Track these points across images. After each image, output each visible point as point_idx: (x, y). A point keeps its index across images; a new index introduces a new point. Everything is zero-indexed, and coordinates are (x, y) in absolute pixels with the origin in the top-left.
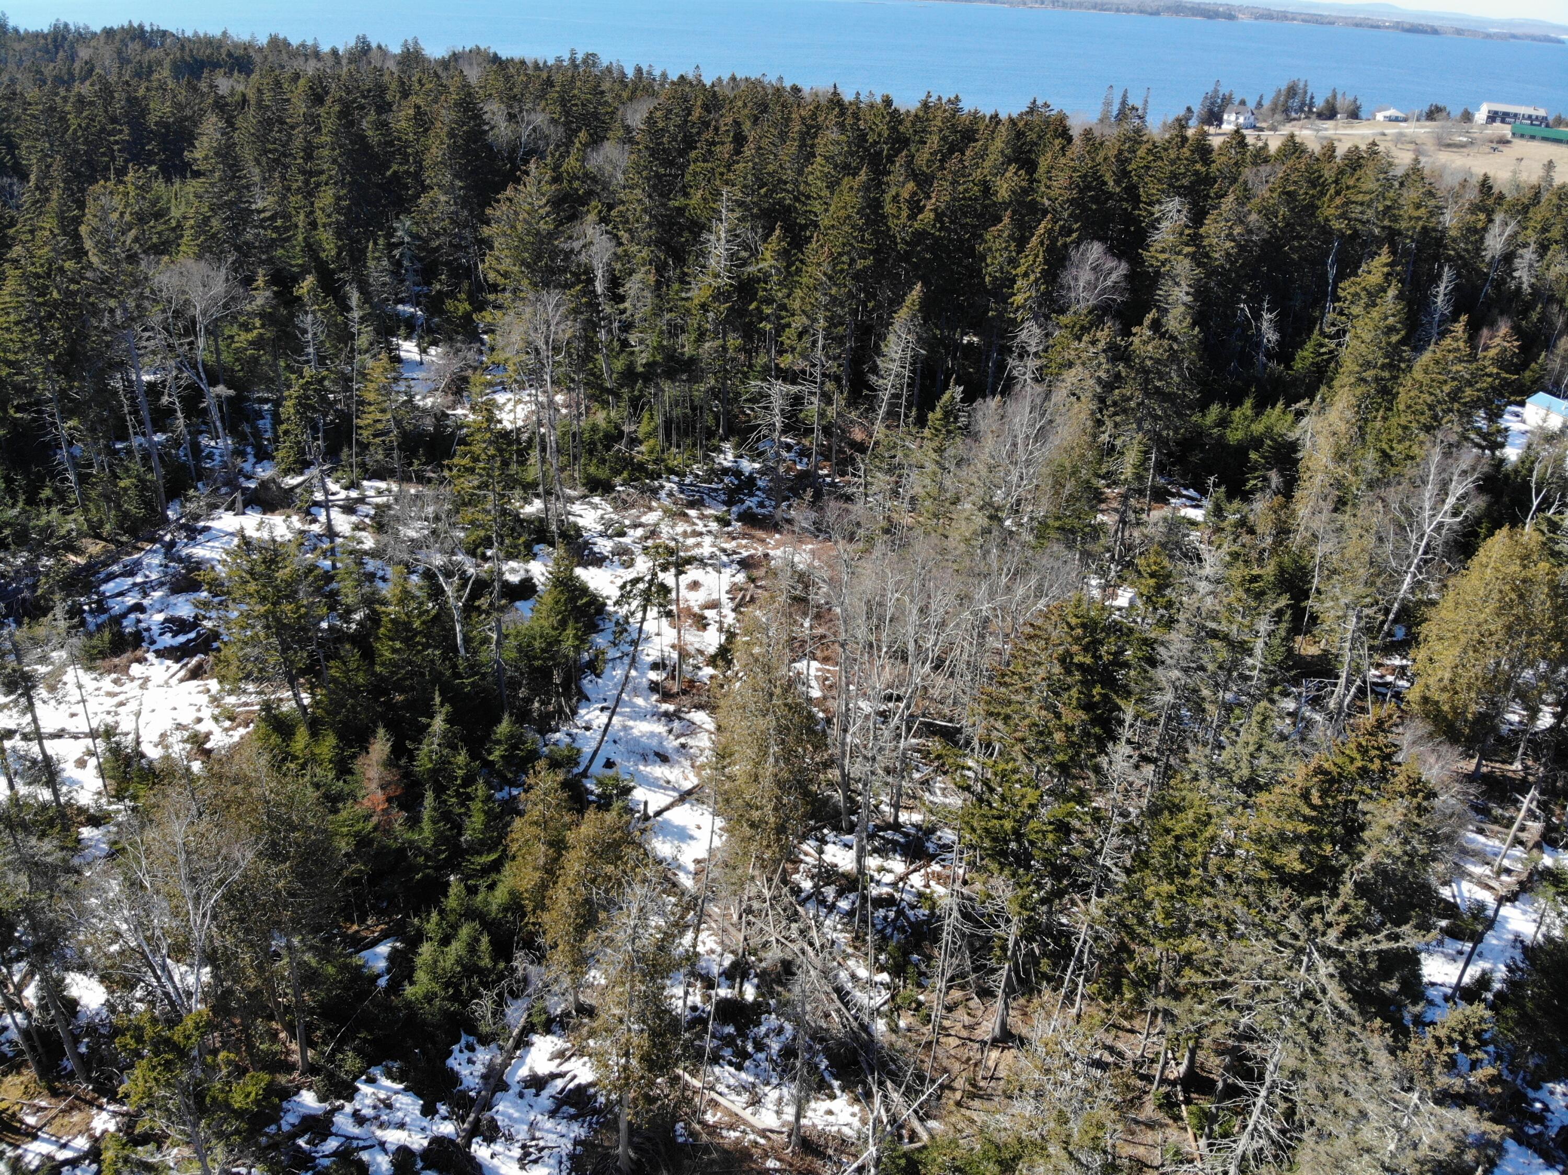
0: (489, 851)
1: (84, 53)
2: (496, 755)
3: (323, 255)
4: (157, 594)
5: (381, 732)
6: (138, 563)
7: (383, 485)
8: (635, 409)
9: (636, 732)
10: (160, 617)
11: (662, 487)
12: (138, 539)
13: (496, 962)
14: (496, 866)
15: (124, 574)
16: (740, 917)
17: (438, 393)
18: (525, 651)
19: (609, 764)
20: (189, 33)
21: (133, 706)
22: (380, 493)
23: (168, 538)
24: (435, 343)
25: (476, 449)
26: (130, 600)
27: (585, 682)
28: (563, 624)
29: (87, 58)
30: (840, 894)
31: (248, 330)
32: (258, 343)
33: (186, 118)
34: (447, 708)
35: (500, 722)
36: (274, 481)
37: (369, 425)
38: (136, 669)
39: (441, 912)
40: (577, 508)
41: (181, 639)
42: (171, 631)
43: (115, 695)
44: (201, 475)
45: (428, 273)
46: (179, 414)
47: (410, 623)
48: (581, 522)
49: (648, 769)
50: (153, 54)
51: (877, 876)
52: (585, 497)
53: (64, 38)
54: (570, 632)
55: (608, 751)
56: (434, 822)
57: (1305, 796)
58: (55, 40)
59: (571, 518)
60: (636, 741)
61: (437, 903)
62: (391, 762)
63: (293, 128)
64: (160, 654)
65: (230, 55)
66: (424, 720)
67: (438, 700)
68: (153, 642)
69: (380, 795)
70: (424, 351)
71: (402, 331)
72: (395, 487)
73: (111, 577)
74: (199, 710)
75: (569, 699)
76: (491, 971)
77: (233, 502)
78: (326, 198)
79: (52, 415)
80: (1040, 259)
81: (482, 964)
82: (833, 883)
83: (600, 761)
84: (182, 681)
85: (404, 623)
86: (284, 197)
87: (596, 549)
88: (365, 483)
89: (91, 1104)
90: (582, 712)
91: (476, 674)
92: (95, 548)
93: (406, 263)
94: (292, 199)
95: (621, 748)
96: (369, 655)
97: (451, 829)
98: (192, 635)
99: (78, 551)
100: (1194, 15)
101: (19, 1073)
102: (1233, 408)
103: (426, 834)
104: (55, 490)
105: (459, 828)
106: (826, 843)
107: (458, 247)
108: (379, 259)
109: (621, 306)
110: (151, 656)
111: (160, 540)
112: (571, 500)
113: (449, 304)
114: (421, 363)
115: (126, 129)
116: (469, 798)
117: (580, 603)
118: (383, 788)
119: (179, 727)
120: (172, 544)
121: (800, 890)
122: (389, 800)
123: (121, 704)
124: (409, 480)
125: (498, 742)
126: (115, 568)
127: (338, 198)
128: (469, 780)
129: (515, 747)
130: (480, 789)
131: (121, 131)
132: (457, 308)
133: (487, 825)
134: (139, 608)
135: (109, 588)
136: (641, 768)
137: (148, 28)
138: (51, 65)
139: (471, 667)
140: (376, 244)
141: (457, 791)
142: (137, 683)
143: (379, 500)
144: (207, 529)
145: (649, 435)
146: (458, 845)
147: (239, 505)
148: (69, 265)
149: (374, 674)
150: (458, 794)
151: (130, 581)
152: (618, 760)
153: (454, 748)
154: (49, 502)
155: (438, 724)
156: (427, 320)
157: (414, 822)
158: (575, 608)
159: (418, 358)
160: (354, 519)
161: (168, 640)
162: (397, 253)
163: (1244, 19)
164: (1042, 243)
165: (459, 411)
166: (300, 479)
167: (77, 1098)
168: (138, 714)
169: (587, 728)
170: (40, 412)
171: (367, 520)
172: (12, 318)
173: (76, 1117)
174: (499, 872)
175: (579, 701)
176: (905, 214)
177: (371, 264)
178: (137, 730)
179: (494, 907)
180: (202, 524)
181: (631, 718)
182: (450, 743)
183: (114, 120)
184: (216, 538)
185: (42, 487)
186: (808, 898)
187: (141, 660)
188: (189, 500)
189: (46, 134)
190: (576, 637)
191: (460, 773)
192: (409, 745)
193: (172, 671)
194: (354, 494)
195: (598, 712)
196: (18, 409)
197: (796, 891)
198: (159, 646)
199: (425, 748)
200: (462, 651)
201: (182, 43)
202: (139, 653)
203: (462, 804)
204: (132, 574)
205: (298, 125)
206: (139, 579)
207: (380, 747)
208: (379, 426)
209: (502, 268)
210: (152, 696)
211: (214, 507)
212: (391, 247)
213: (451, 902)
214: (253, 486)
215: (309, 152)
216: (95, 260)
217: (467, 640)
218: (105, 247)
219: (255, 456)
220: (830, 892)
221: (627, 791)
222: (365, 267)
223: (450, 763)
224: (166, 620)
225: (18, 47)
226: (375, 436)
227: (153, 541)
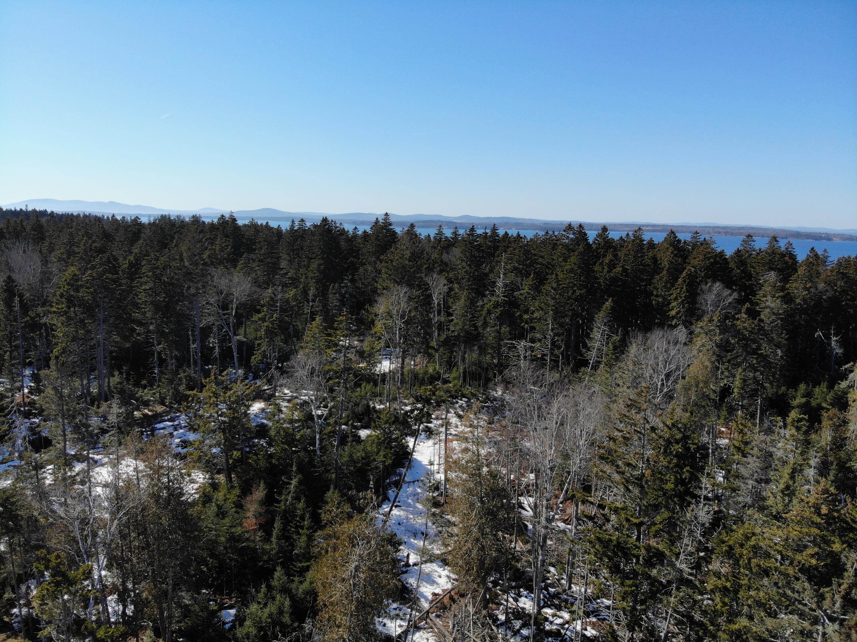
0: (307, 560)
4: (182, 430)
5: (262, 487)
6: (177, 417)
8: (450, 366)
9: (413, 522)
10: (179, 440)
11: (457, 402)
13: (293, 622)
14: (307, 569)
15: (169, 420)
16: (454, 627)
18: (352, 457)
26: (167, 432)
27: (390, 491)
30: (523, 626)
34: (300, 476)
40: (408, 408)
42: (182, 446)
46: (217, 348)
49: (416, 542)
51: (551, 618)
56: (278, 538)
57: (818, 511)
60: (412, 526)
67: (294, 468)
69: (254, 521)
73: (162, 421)
75: (378, 498)
76: (288, 626)
79: (153, 338)
80: (684, 289)
81: (284, 620)
82: (521, 619)
90: (385, 506)
92: (160, 409)
93: (347, 296)
95: (402, 527)
97: (288, 546)
99: (150, 409)
100: (807, 238)
102: (814, 387)
103: (273, 546)
105: (293, 546)
106: (521, 596)
109: (450, 318)
118: (256, 517)
121: (498, 619)
122: (258, 525)
126: (166, 418)
130: (307, 520)
132: (368, 317)
135: (159, 425)
136: (412, 540)
139: (322, 461)
140: (334, 286)
145: (455, 378)
146: (290, 555)
151: (171, 423)
152: (398, 533)
153: (299, 499)
154: (145, 387)
155: (293, 484)
157: (267, 539)
161: (179, 450)
163: (836, 240)
164: (685, 281)
174: (307, 572)
175: (383, 500)
176: (606, 269)
179: (301, 590)
182: (298, 497)
186: (502, 624)
192: (277, 496)
197: (495, 620)
199: (283, 497)
200: (318, 452)
204: (173, 421)
206: (175, 423)
220: (517, 624)
223: (295, 507)
224: (181, 441)
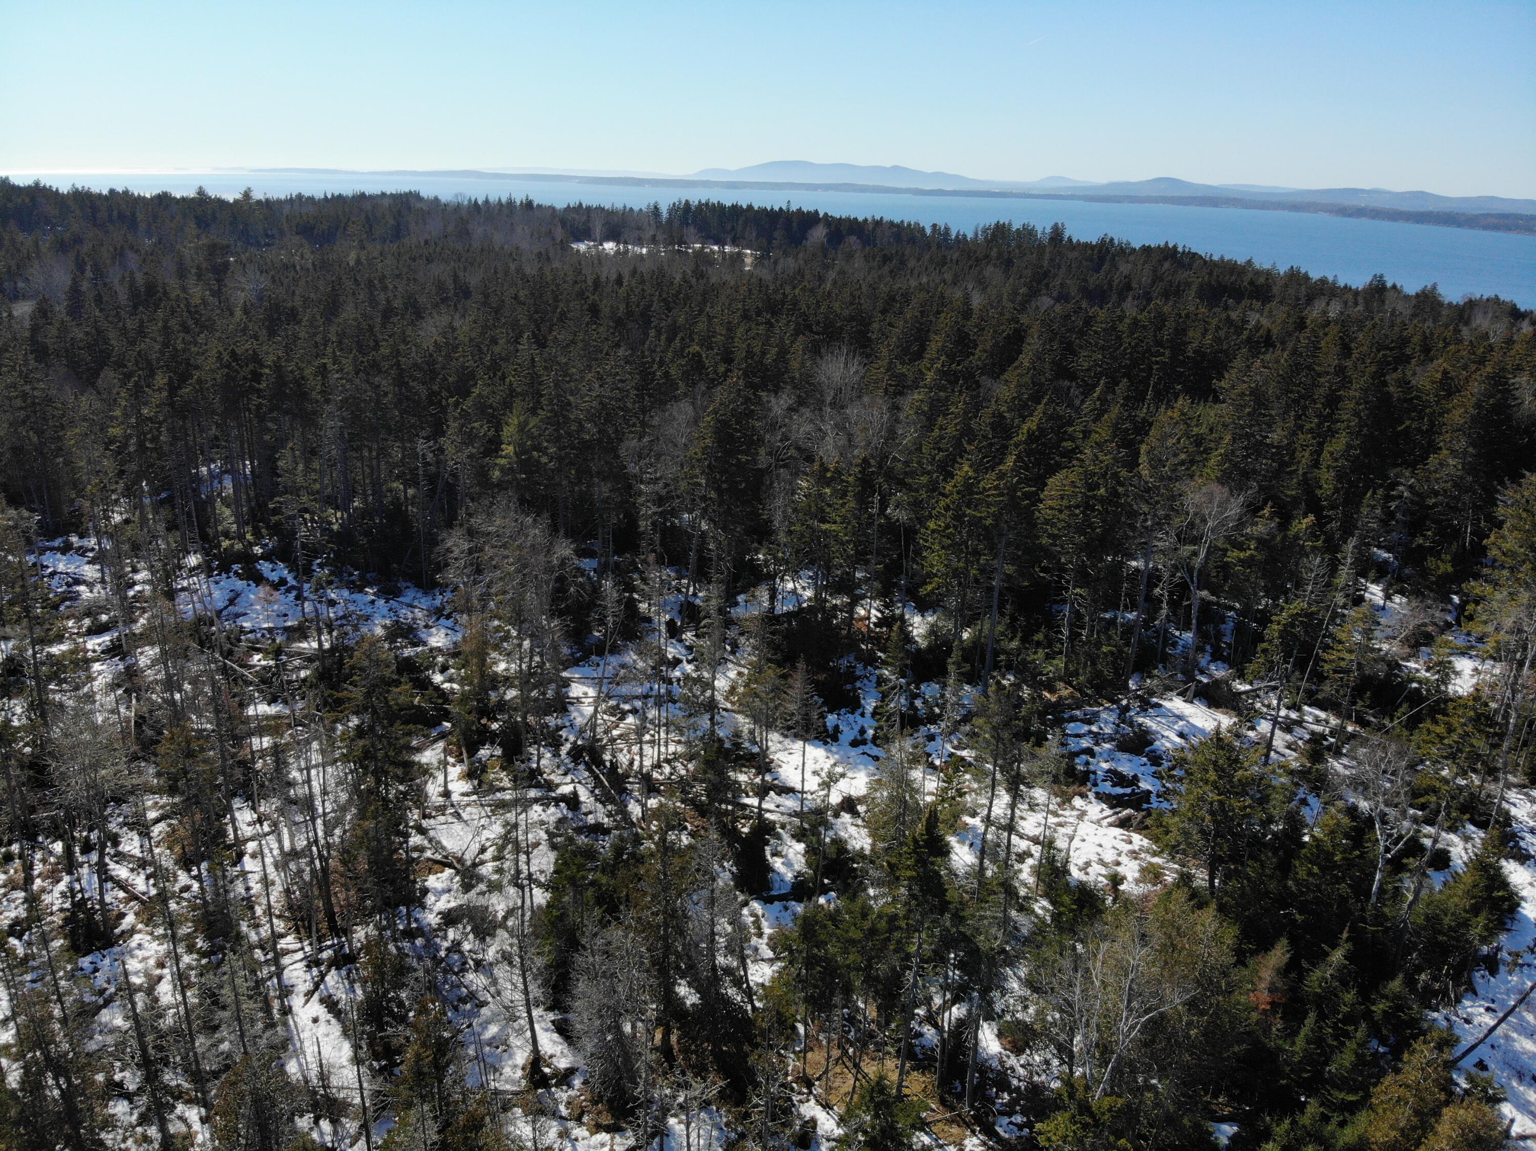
0: (1351, 1091)
1: (1124, 268)
2: (1380, 1007)
3: (1319, 492)
4: (1107, 746)
5: (1284, 941)
6: (1096, 715)
7: (1322, 715)
9: (1517, 1046)
10: (1105, 766)
12: (1101, 696)
14: (1352, 1108)
15: (1083, 720)
17: (1396, 642)
18: (1433, 921)
19: (1481, 1065)
20: (1216, 258)
21: (1069, 830)
22: (1318, 721)
23: (1124, 702)
24: (1402, 592)
25: (1455, 721)
26: (1085, 743)
27: (1478, 975)
28: (1475, 910)
29: (1126, 272)
31: (1241, 549)
32: (1247, 563)
33: (1221, 351)
34: (1350, 945)
35: (1393, 979)
36: (1227, 683)
37: (1332, 661)
38: (1078, 802)
39: (1294, 1123)
40: (1512, 795)
41: (1119, 790)
42: (1112, 781)
43: (1057, 815)
44: (1165, 659)
45: (1415, 526)
46: (1164, 605)
47: (1333, 854)
48: (1514, 811)
49: (1522, 1089)
50: (1183, 275)
52: (1525, 787)
53: (1108, 251)
54: (1481, 920)
55: (1483, 1052)
56: (1308, 1041)
58: (1100, 251)
59: (1505, 805)
60: (1516, 1055)
61: (1293, 1114)
62: (1285, 971)
63: (1319, 375)
64: (1099, 797)
65: (1251, 283)
66: (1326, 948)
67: (1345, 935)
68: (1095, 784)
69: (1265, 996)
70: (1388, 597)
71: (1372, 574)
72: (1334, 721)
73: (1073, 719)
74: (1119, 855)
75: (1457, 985)
77: (1186, 690)
78: (1338, 444)
79: (1068, 582)
83: (1472, 1059)
84: (1111, 825)
85: (1328, 852)
86: (1294, 434)
87: (1522, 844)
88: (1306, 708)
89: (968, 1126)
90: (1467, 1003)
91: (1381, 925)
92: (1065, 691)
93: (1399, 516)
94: (1301, 436)
95: (1498, 1054)
96: (1285, 868)
97: (1320, 1055)
98: (1128, 790)
99: (1052, 690)
101: (923, 1074)
103: (1297, 1049)
104: (1046, 636)
105: (1327, 1058)
107: (1455, 509)
108: (1373, 507)
110: (1091, 795)
111: (1117, 702)
112: (1509, 786)
113: (1431, 562)
114: (1383, 608)
115: (1167, 352)
116: (1347, 1035)
117: (1495, 894)
118: (1270, 990)
119: (1101, 862)
120: (1127, 709)
122: (1272, 1004)
123: (1060, 825)
124: (1349, 717)
125: (1385, 997)
126: (1077, 713)
127: (1349, 447)
128: (1350, 1019)
129: (1400, 1008)
130: (1361, 1032)
131: (1163, 354)
132: (1438, 567)
133: (1355, 1066)
134: (1090, 752)
135: (1071, 728)
136: (1515, 1084)
137: (1180, 249)
138: (1096, 276)
139: (1376, 917)
140: (1374, 493)
141: (1335, 1024)
142: (1075, 813)
143: (1318, 728)
144: (1160, 706)
146: (1321, 1072)
147: (1190, 694)
148: (1124, 473)
149: (1285, 887)
150: (1335, 1027)
151: (1086, 728)
152: (1492, 1066)
153: (1344, 984)
154: (1038, 644)
155: (1337, 956)
156: (1400, 568)
157: (1291, 1033)
158: (1490, 897)
159: (1381, 602)
160: (1288, 737)
161: (1107, 787)
162: (1393, 505)
165: (1412, 665)
166: (1248, 687)
167: (959, 1115)
168: (1072, 838)
169: (1467, 1021)
170: (1060, 577)
171: (1300, 743)
172: (1065, 503)
173: (955, 1130)
174: (1353, 1113)
175: (1466, 990)
177: (1365, 511)
178: (1068, 850)
180: (1155, 700)
181: (1516, 1030)
182: (1343, 978)
183: (1159, 343)
184: (1165, 716)
185: (1037, 631)
187: (1083, 796)
188: (1151, 677)
189: (1103, 348)
190: (1486, 927)
191: (1345, 1009)
192: (1305, 964)
193: (1105, 814)
194: (1294, 715)
195: (1482, 1010)
196: (1044, 570)
198: (1100, 789)
199: (1318, 973)
200: (1374, 899)
201: (1209, 265)
202: (1083, 789)
203: (1336, 1037)
204: (1090, 722)
205: (1328, 373)
206: (1094, 728)
207: (1279, 955)
208: (1343, 664)
209: (1506, 546)
210: (1085, 828)
211: (1169, 689)
212: (1388, 498)
213: (1305, 1120)
214: (1205, 681)
215: (1333, 401)
216: (1145, 472)
217: (1381, 890)
218: (1156, 463)
219: (1212, 655)
221: (1495, 1100)
222: (1358, 512)
223: (1336, 996)
224: (1109, 771)
225: (1072, 255)
226: (1335, 672)
227: (1113, 702)
